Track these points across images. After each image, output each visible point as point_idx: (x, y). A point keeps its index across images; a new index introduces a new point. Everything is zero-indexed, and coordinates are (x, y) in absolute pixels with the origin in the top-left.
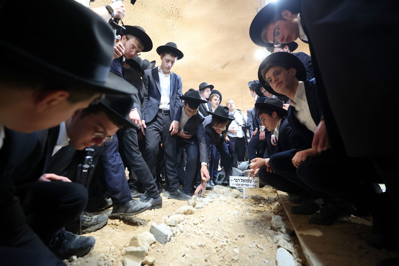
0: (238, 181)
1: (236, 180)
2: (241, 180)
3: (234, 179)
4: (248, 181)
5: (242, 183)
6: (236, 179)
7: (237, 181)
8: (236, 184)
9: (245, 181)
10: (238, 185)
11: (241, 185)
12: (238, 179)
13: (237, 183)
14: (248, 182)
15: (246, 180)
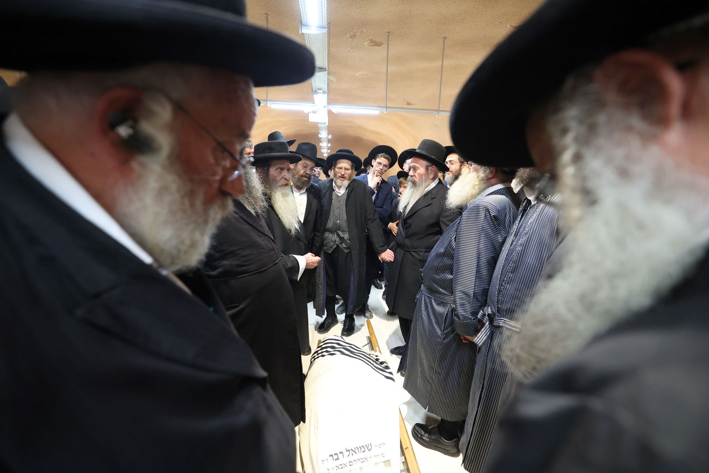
0: (340, 456)
1: (335, 457)
2: (347, 451)
3: (330, 456)
4: (363, 449)
5: (351, 458)
6: (335, 454)
7: (338, 459)
8: (335, 468)
9: (357, 451)
10: (340, 467)
11: (348, 465)
12: (340, 453)
13: (338, 463)
14: (364, 452)
15: (357, 448)
